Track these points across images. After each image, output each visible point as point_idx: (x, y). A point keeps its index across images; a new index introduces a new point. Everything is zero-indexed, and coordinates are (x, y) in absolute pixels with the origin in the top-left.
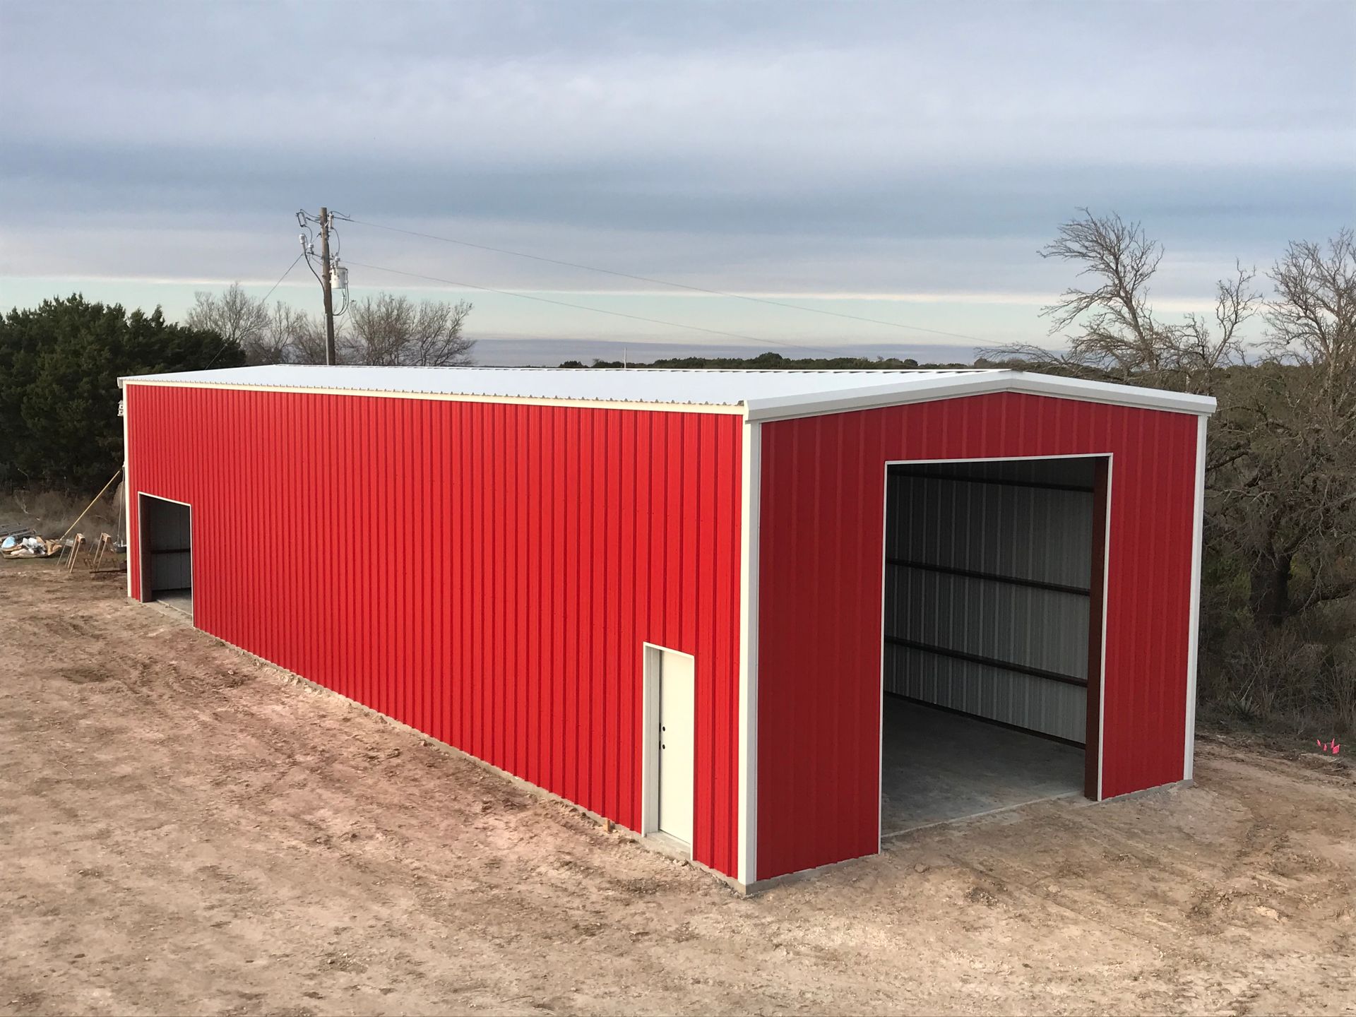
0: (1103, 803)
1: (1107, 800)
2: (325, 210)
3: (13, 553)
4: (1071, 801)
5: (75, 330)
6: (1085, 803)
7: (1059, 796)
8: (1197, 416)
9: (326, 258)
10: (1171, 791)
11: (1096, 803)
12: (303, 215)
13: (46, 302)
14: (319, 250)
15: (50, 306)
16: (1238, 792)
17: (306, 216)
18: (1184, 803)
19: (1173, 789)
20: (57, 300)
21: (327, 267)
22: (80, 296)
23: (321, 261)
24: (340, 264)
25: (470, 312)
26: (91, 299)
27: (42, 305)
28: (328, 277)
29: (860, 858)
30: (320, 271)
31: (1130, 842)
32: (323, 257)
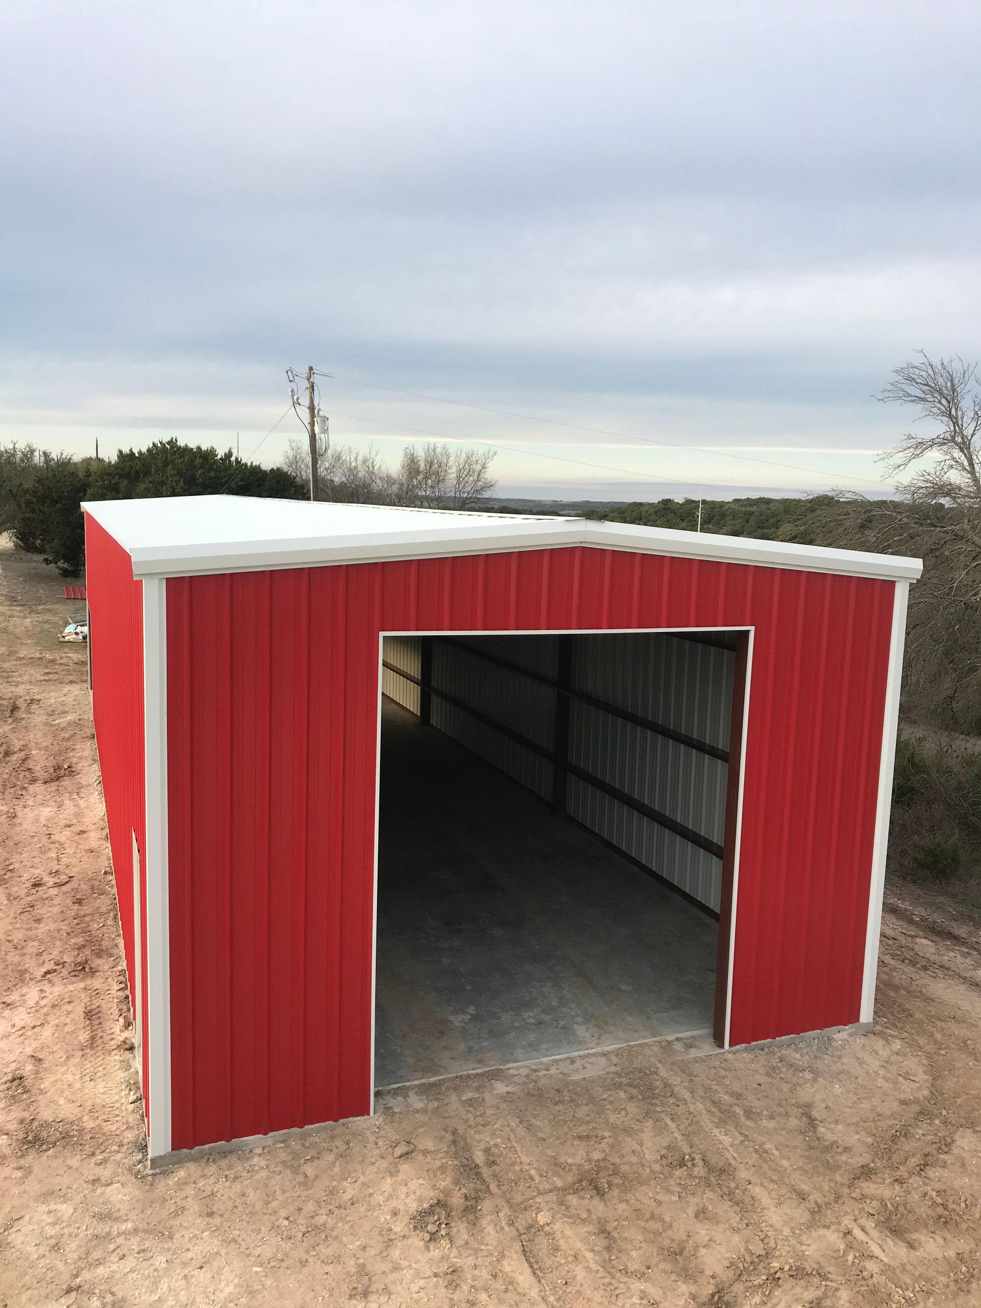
0: (730, 1052)
1: (738, 1047)
2: (311, 369)
3: (67, 638)
4: (690, 1045)
5: (166, 464)
6: (707, 1049)
7: (680, 1035)
8: (894, 582)
9: (312, 408)
10: (837, 1036)
11: (722, 1051)
12: (292, 372)
13: (154, 444)
14: (305, 401)
15: (157, 447)
16: (936, 1042)
17: (294, 373)
18: (844, 1060)
19: (841, 1034)
20: (161, 443)
21: (313, 416)
22: (176, 440)
23: (308, 411)
24: (321, 413)
25: (495, 458)
26: (181, 443)
27: (151, 446)
28: (312, 424)
29: (342, 1121)
30: (306, 418)
31: (716, 1131)
32: (309, 408)
